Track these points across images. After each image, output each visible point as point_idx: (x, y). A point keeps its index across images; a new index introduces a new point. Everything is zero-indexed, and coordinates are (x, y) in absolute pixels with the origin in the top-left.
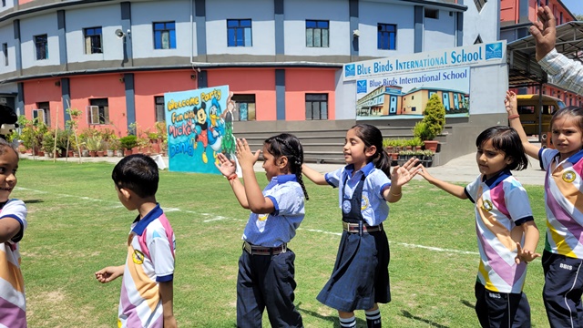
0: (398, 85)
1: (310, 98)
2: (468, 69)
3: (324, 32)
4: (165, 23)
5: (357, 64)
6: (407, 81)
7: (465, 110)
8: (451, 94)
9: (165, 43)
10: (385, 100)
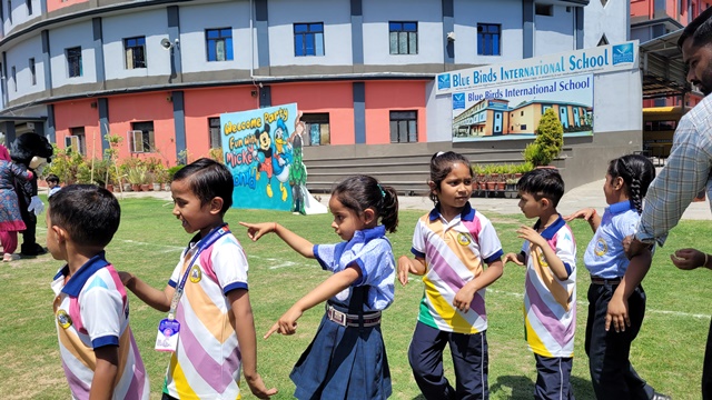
0: (504, 98)
1: (395, 116)
2: (591, 77)
3: (412, 35)
4: (219, 30)
5: (452, 73)
6: (514, 93)
7: (588, 127)
8: (569, 108)
9: (220, 54)
10: (488, 116)
